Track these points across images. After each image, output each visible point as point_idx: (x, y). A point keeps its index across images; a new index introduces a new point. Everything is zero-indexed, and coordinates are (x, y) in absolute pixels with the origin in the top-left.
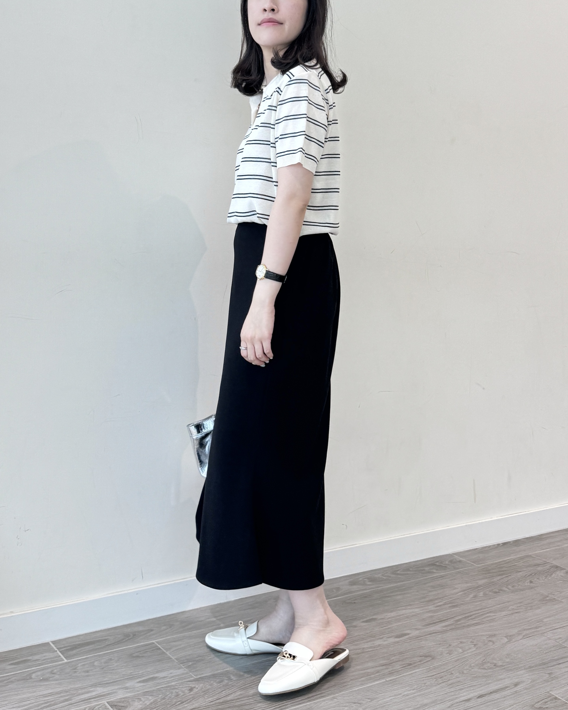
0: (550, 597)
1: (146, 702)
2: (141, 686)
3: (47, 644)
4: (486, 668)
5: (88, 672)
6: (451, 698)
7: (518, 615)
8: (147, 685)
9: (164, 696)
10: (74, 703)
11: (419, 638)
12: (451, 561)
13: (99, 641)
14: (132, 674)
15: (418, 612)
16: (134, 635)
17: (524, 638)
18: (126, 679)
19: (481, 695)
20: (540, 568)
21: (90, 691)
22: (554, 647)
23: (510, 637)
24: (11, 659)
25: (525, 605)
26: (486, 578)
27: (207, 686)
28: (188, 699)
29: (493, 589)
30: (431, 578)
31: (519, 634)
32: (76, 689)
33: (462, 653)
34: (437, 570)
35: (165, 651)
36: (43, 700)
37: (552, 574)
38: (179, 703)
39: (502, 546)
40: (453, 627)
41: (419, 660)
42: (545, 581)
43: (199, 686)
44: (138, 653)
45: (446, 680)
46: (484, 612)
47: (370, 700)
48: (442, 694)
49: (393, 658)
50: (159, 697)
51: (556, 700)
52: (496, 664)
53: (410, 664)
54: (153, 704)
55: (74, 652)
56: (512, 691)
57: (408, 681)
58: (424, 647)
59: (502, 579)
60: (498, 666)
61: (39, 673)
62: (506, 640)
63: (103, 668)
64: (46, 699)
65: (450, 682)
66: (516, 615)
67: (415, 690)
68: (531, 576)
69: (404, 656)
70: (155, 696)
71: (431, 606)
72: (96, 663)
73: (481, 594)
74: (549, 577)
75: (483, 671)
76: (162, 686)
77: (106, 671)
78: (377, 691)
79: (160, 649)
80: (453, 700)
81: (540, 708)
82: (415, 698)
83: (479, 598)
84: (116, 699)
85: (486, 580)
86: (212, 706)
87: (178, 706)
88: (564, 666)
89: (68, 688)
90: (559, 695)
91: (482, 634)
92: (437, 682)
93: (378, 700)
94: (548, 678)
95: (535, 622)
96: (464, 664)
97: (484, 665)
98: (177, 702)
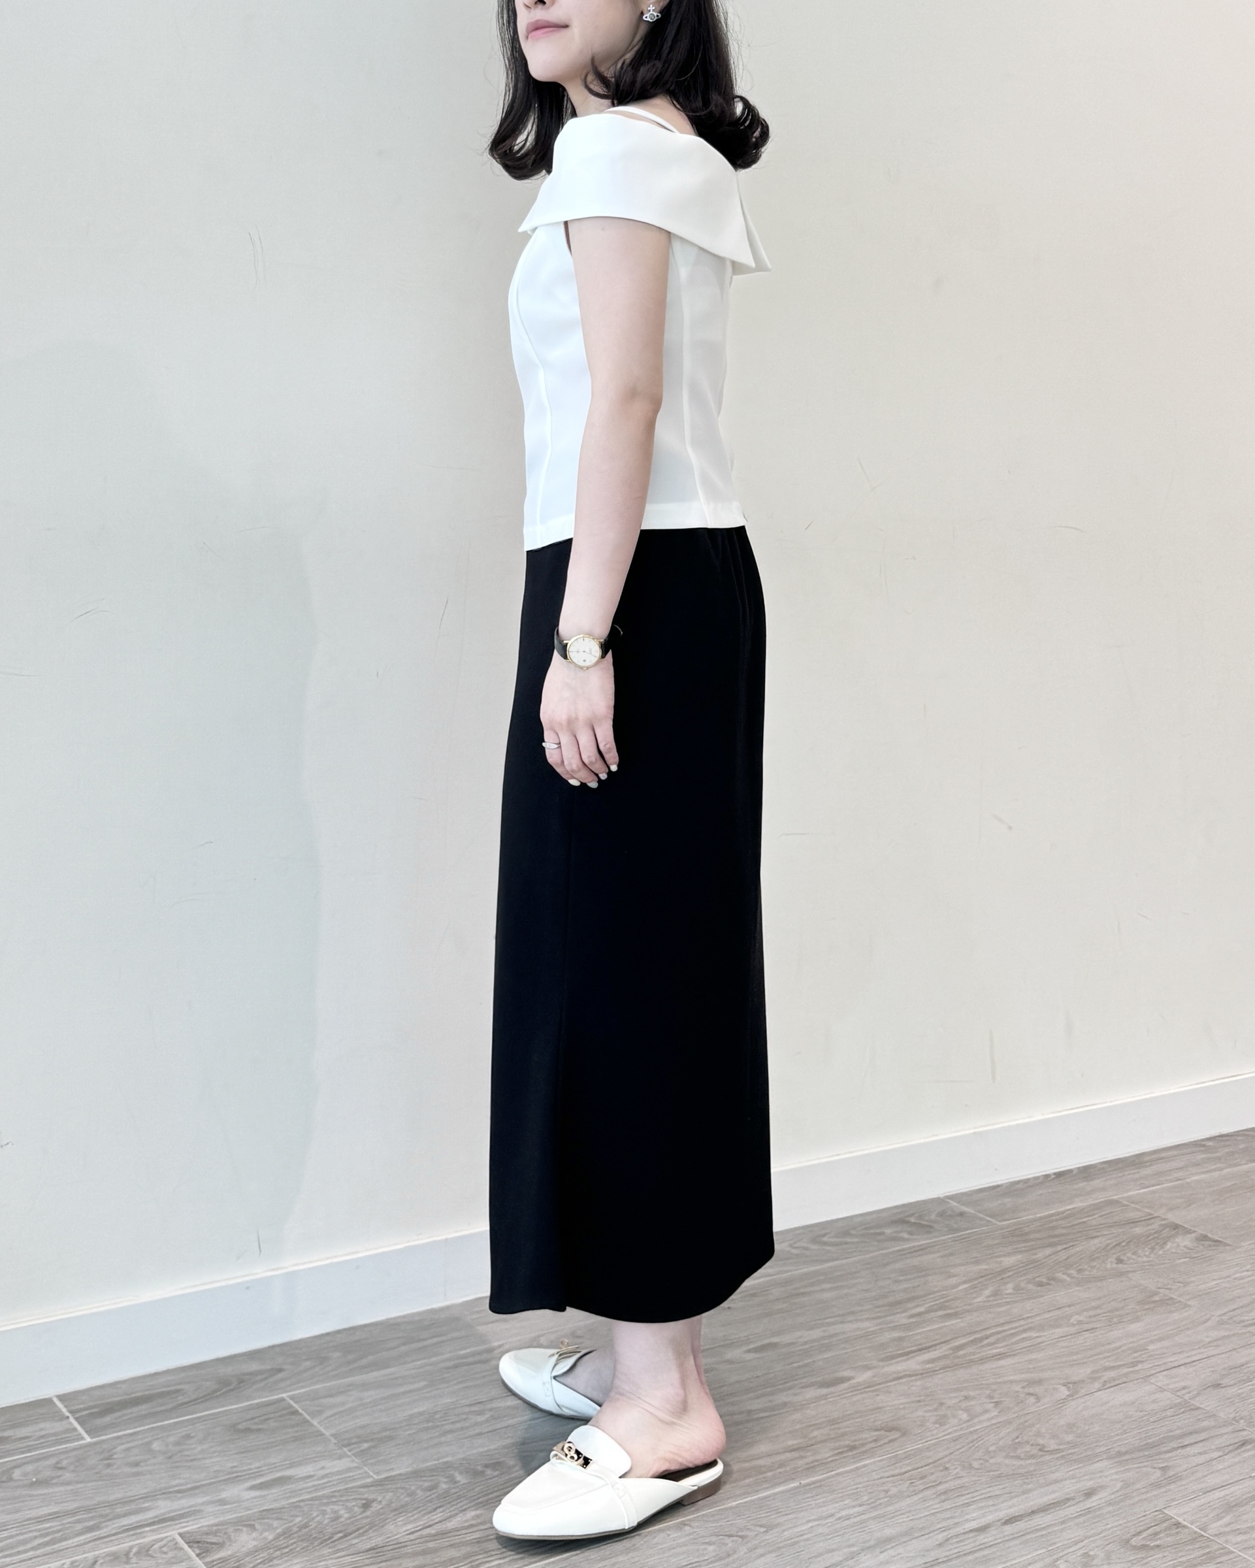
0: (1161, 1295)
1: (268, 1532)
2: (255, 1498)
3: (47, 1402)
4: (1022, 1456)
5: (137, 1464)
6: (945, 1524)
7: (1092, 1335)
8: (268, 1494)
9: (305, 1521)
10: (105, 1537)
11: (872, 1389)
12: (942, 1214)
13: (162, 1395)
14: (235, 1469)
15: (870, 1330)
16: (242, 1382)
17: (1105, 1387)
18: (220, 1481)
19: (1011, 1517)
20: (1138, 1230)
21: (143, 1508)
22: (1171, 1408)
23: (1074, 1386)
25: (1107, 1313)
26: (1020, 1251)
27: (402, 1497)
28: (360, 1526)
29: (1036, 1278)
30: (899, 1251)
31: (1094, 1378)
32: (111, 1505)
33: (968, 1421)
34: (911, 1233)
35: (308, 1418)
36: (36, 1530)
37: (1165, 1243)
38: (341, 1535)
39: (1054, 1179)
40: (948, 1362)
41: (874, 1438)
42: (1150, 1259)
43: (384, 1498)
44: (249, 1422)
45: (934, 1484)
46: (1016, 1328)
47: (765, 1529)
48: (925, 1516)
49: (816, 1433)
50: (294, 1522)
51: (1180, 1529)
52: (1044, 1446)
53: (853, 1448)
54: (282, 1538)
55: (107, 1419)
56: (1078, 1510)
57: (850, 1486)
58: (885, 1407)
59: (1054, 1253)
60: (1048, 1451)
61: (29, 1468)
62: (1064, 1392)
63: (170, 1457)
64: (43, 1526)
65: (942, 1488)
66: (1087, 1335)
67: (864, 1505)
68: (1119, 1248)
69: (839, 1428)
70: (285, 1519)
71: (898, 1316)
72: (156, 1446)
73: (1009, 1288)
74: (1160, 1249)
75: (1016, 1463)
76: (301, 1498)
77: (177, 1464)
78: (778, 1509)
79: (296, 1412)
80: (948, 1529)
81: (1144, 1547)
82: (864, 1524)
83: (1005, 1296)
84: (200, 1527)
85: (1019, 1257)
86: (413, 1542)
87: (336, 1543)
88: (1196, 1451)
89: (94, 1502)
90: (1185, 1516)
91: (1012, 1378)
92: (912, 1489)
93: (784, 1528)
94: (1158, 1478)
95: (1129, 1352)
96: (973, 1448)
97: (1016, 1448)
98: (337, 1534)
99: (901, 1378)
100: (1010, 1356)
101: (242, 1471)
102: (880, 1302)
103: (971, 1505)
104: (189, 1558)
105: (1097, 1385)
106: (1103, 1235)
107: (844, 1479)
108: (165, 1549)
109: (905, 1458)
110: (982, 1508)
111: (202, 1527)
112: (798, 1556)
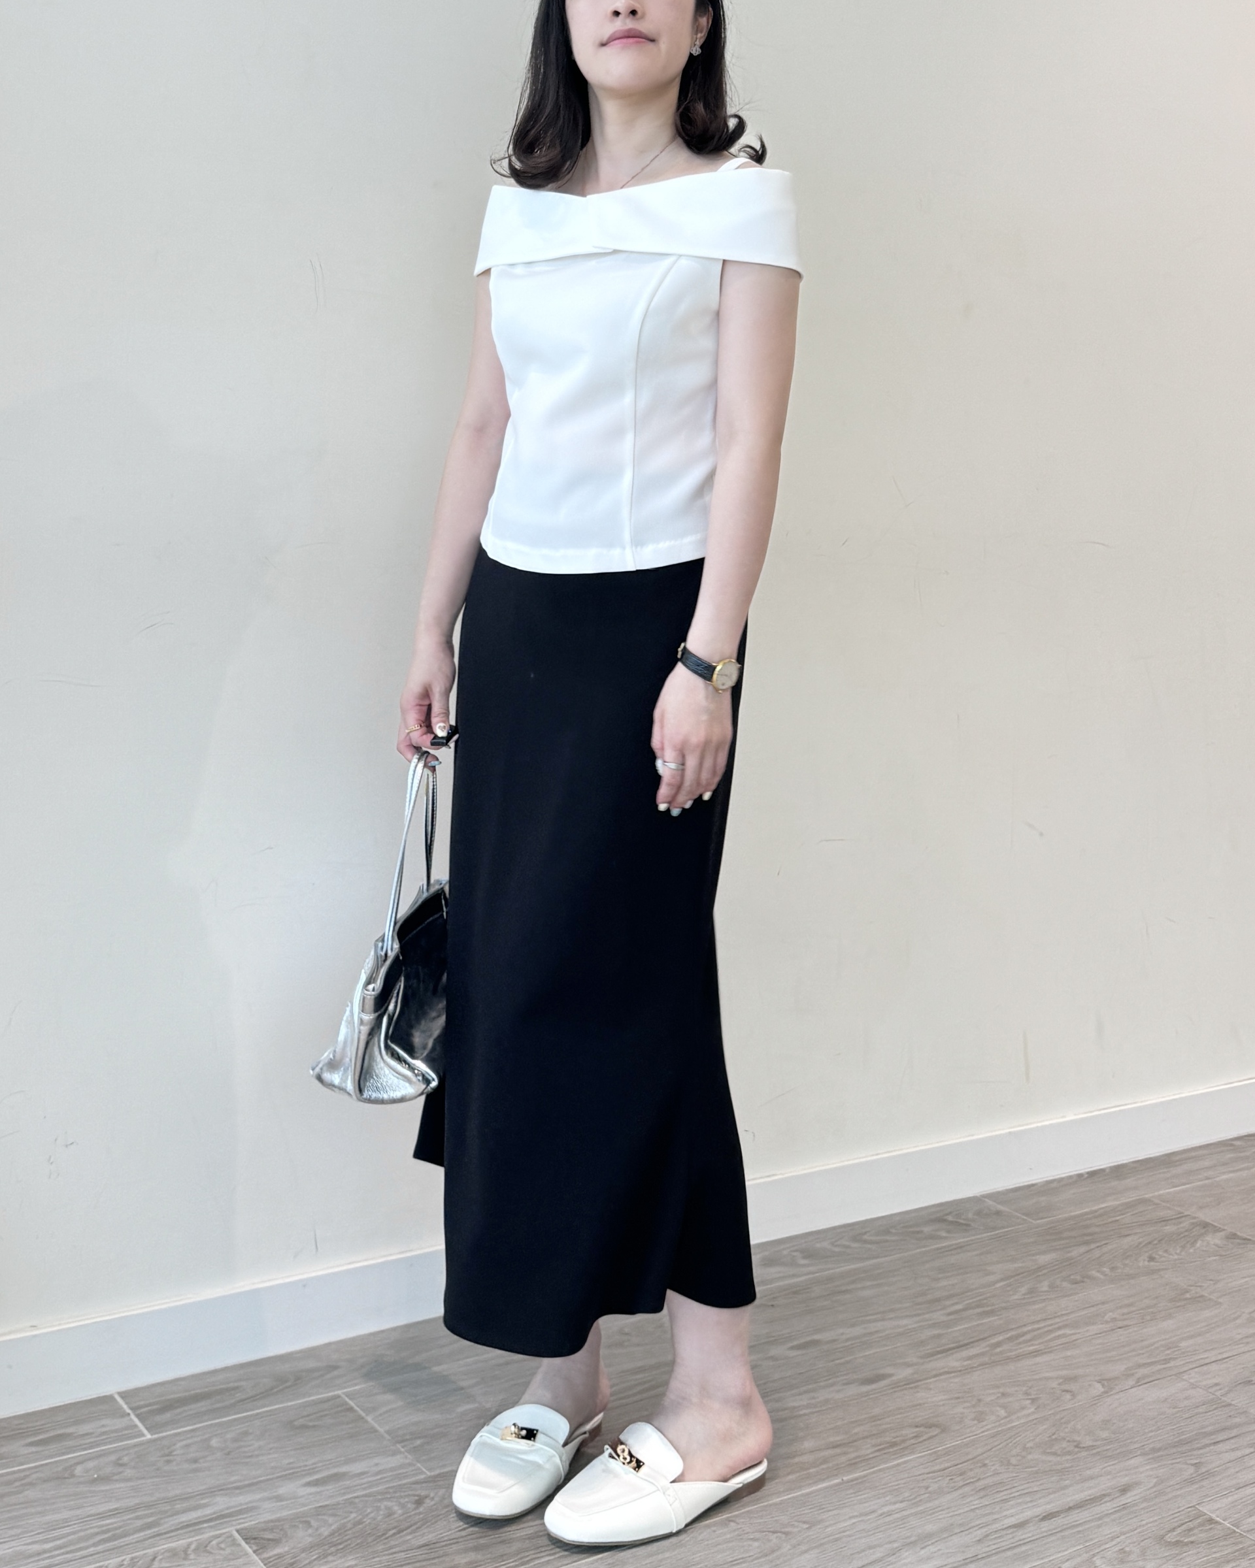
0: (1193, 1292)
1: (323, 1529)
2: (311, 1494)
3: (107, 1400)
4: (1059, 1452)
5: (196, 1461)
6: (984, 1520)
7: (1126, 1332)
8: (324, 1491)
9: (360, 1517)
10: (165, 1533)
11: (910, 1386)
12: (979, 1213)
13: (220, 1392)
14: (291, 1466)
15: (910, 1327)
16: (298, 1379)
17: (1137, 1384)
18: (278, 1477)
19: (1049, 1512)
20: (1169, 1229)
21: (202, 1504)
22: (1203, 1405)
23: (1109, 1383)
24: (30, 1433)
25: (1139, 1310)
26: (1054, 1250)
28: (413, 1522)
29: (1070, 1275)
30: (938, 1249)
31: (1128, 1375)
32: (170, 1501)
33: (1006, 1417)
34: (948, 1232)
35: (363, 1414)
36: (99, 1526)
37: (1196, 1241)
38: (394, 1531)
39: (1087, 1178)
40: (986, 1359)
41: (913, 1435)
42: (1180, 1257)
43: (436, 1494)
44: (307, 1418)
45: (972, 1480)
46: (1051, 1325)
47: (807, 1526)
48: (964, 1513)
49: (856, 1430)
50: (349, 1519)
51: (1213, 1525)
52: (1079, 1443)
53: (893, 1444)
54: (336, 1534)
55: (168, 1416)
56: (1115, 1506)
57: (891, 1483)
58: (924, 1404)
59: (1088, 1251)
60: (1084, 1447)
61: (91, 1464)
62: (1099, 1388)
63: (228, 1454)
64: (104, 1522)
65: (980, 1484)
66: (1121, 1332)
67: (904, 1501)
68: (1150, 1246)
69: (880, 1425)
70: (341, 1516)
71: (935, 1313)
72: (214, 1442)
73: (1044, 1286)
74: (1189, 1248)
75: (1053, 1459)
76: (355, 1495)
77: (235, 1461)
78: (822, 1505)
79: (351, 1409)
80: (987, 1525)
81: (1177, 1543)
82: (905, 1521)
83: (1040, 1294)
84: (257, 1524)
85: (1053, 1255)
87: (389, 1539)
88: (1228, 1447)
89: (153, 1499)
90: (1218, 1512)
91: (1047, 1375)
92: (951, 1485)
93: (827, 1523)
94: (1192, 1474)
95: (1162, 1349)
96: (1010, 1444)
97: (1052, 1445)
98: (390, 1530)
99: (941, 1374)
100: (1045, 1353)
101: (297, 1468)
102: (919, 1300)
103: (1009, 1502)
104: (246, 1554)
106: (1136, 1234)
107: (885, 1475)
108: (223, 1546)
109: (945, 1454)
110: (1019, 1504)
111: (260, 1523)
112: (841, 1552)
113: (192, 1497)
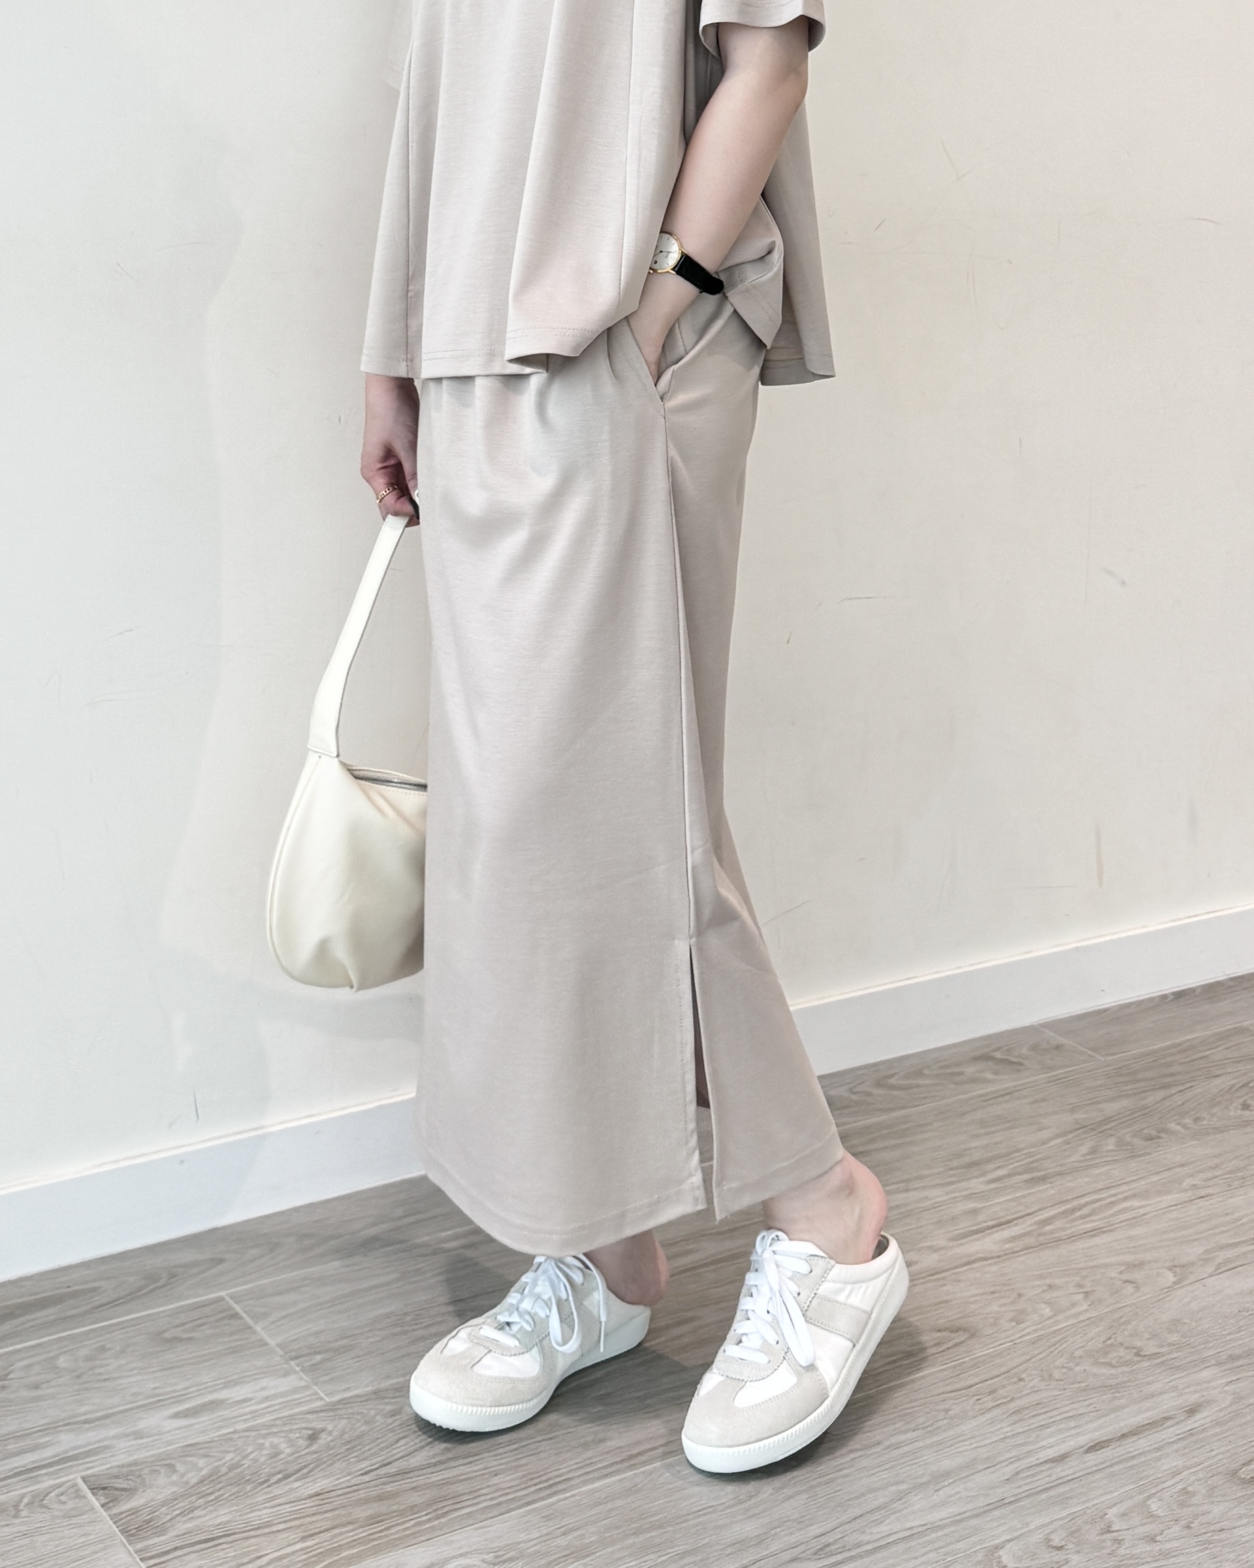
1: (190, 1475)
2: (179, 1429)
4: (1114, 1362)
5: (38, 1386)
6: (1014, 1453)
7: (1208, 1203)
8: (196, 1424)
9: (238, 1458)
11: (936, 1277)
12: (1034, 1048)
13: (73, 1295)
14: (158, 1391)
15: (939, 1199)
16: (173, 1276)
17: (1219, 1271)
18: (139, 1407)
19: (1098, 1441)
21: (38, 1444)
23: (1181, 1270)
25: (1226, 1174)
26: (1126, 1095)
27: (358, 1425)
28: (302, 1464)
29: (1144, 1129)
30: (980, 1096)
31: (1205, 1260)
33: (1051, 1317)
34: (996, 1073)
35: (250, 1322)
38: (280, 1476)
39: (1172, 1000)
40: (1031, 1241)
41: (936, 1341)
43: (335, 1426)
44: (178, 1329)
45: (1005, 1400)
46: (1115, 1195)
48: (991, 1443)
50: (224, 1461)
52: (1140, 1349)
54: (206, 1482)
56: (1179, 1432)
58: (951, 1301)
59: (1166, 1098)
60: (1145, 1356)
62: (1170, 1278)
63: (78, 1377)
65: (1013, 1406)
66: (1201, 1203)
67: (918, 1429)
68: (1244, 1090)
70: (213, 1457)
71: (974, 1180)
72: (61, 1362)
73: (1110, 1144)
75: (1106, 1371)
76: (234, 1429)
77: (88, 1385)
79: (236, 1316)
80: (1019, 1459)
82: (917, 1455)
83: (1106, 1154)
84: (108, 1469)
85: (1124, 1103)
86: (367, 1485)
87: (272, 1488)
91: (1108, 1260)
92: (977, 1407)
96: (1054, 1353)
97: (1107, 1353)
98: (274, 1475)
99: (977, 1261)
100: (1106, 1232)
101: (164, 1394)
102: (956, 1163)
103: (1047, 1428)
104: (92, 1509)
105: (1210, 1269)
106: (1226, 1074)
109: (974, 1366)
110: (1060, 1431)
111: (112, 1468)
113: (30, 1434)
